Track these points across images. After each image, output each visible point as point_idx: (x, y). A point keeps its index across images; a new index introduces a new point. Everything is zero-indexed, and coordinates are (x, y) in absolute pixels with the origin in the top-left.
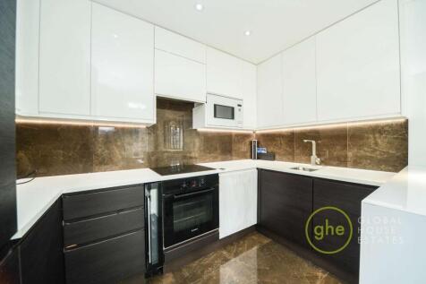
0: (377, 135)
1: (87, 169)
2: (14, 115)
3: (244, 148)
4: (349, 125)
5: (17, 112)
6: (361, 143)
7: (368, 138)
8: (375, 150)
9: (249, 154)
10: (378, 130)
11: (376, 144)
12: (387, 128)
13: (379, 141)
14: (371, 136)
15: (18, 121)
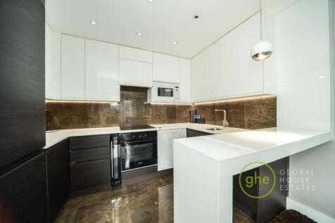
0: (261, 106)
1: (86, 126)
2: (44, 99)
3: (185, 115)
4: (245, 99)
5: (46, 97)
6: (252, 111)
7: (256, 108)
8: (260, 117)
9: (189, 119)
10: (261, 102)
11: (261, 112)
12: (267, 101)
13: (263, 110)
14: (258, 107)
15: (47, 101)
